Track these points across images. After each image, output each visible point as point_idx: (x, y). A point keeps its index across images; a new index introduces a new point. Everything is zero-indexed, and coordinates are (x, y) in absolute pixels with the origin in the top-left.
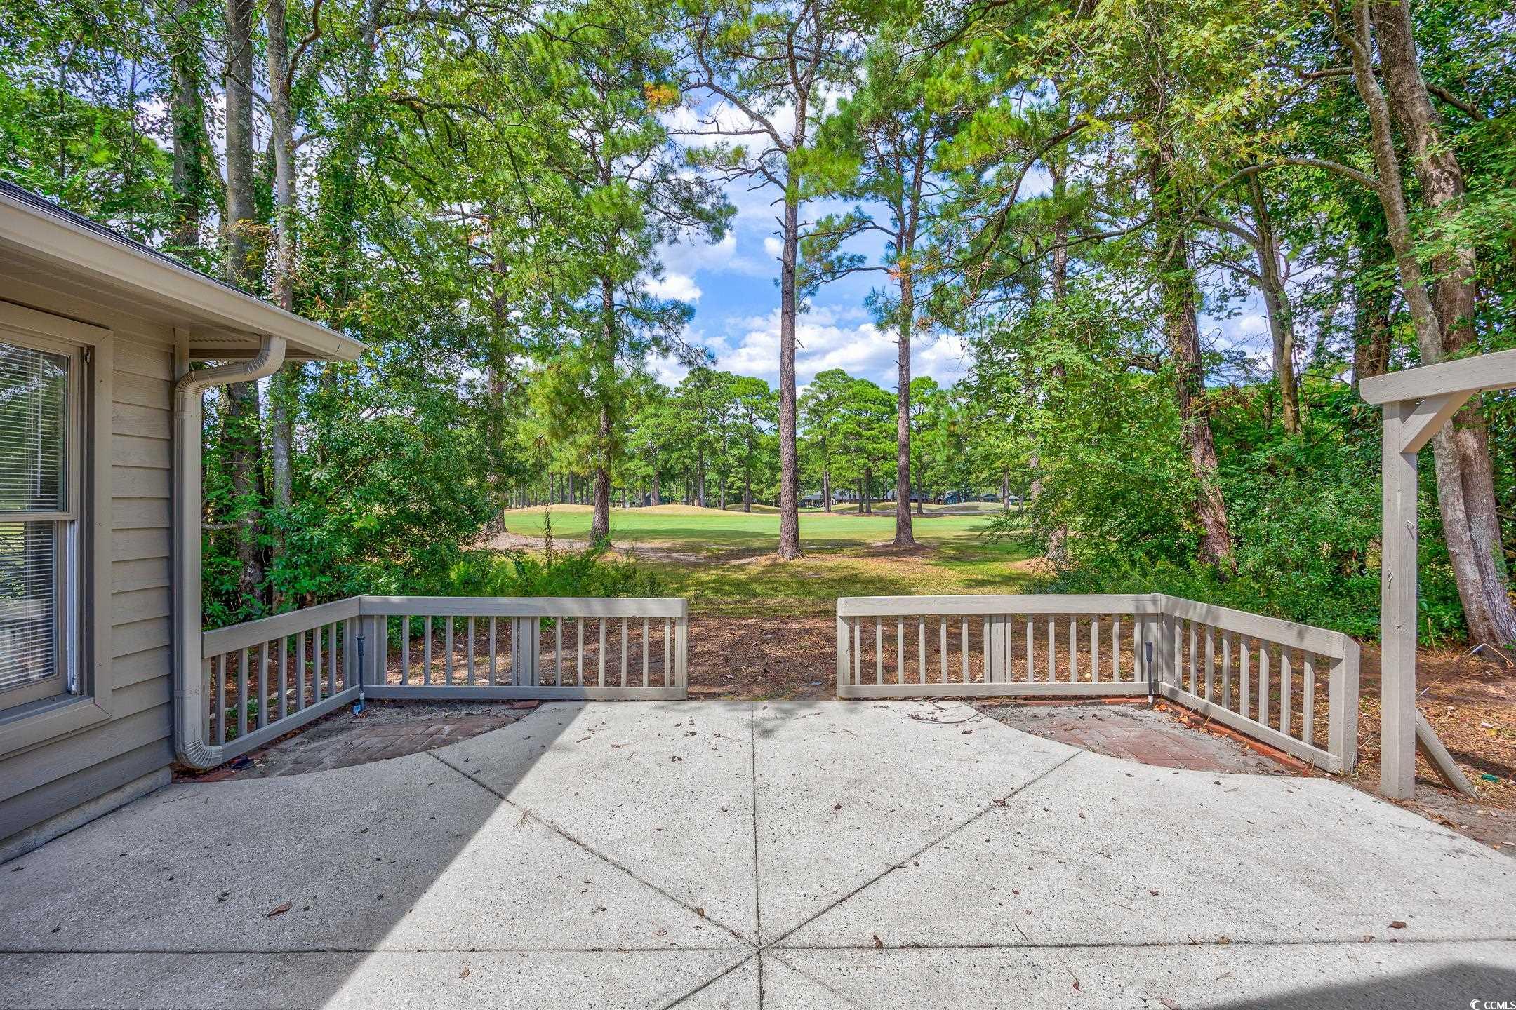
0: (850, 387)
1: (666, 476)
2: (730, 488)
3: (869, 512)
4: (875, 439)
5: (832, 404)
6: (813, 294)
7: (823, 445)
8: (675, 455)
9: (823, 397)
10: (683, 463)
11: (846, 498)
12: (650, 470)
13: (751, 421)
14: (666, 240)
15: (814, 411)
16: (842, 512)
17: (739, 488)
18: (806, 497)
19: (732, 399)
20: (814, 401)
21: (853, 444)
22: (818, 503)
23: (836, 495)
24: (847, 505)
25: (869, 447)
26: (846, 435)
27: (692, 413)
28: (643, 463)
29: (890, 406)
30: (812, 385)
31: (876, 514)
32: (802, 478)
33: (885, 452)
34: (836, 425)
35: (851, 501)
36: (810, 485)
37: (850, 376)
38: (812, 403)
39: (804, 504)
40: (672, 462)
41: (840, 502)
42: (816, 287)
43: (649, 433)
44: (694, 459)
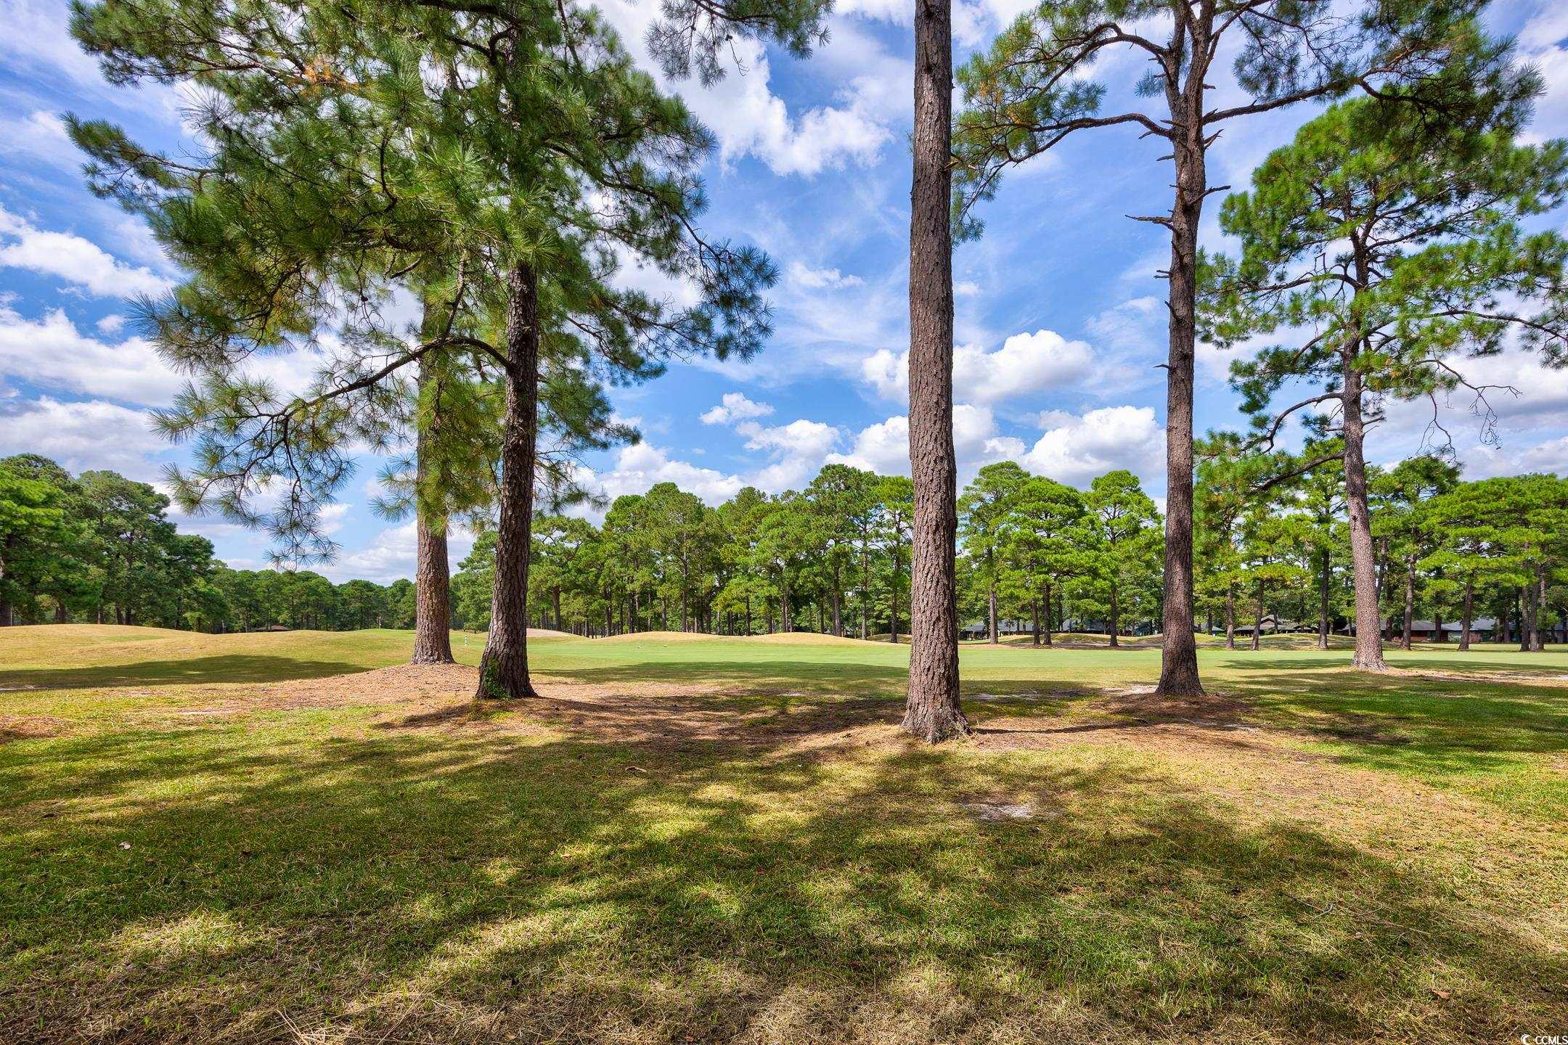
0: (1025, 483)
1: (797, 600)
2: (878, 617)
3: (1048, 643)
4: (1059, 547)
5: (1000, 507)
6: (990, 196)
7: (990, 558)
8: (804, 572)
9: (989, 497)
10: (814, 582)
11: (1014, 629)
12: (774, 591)
13: (899, 531)
14: (695, 71)
15: (978, 515)
16: (1012, 643)
17: (888, 617)
18: (967, 628)
19: (876, 503)
20: (979, 504)
21: (1026, 556)
22: (980, 635)
23: (1002, 626)
24: (1015, 637)
25: (1050, 558)
26: (1020, 542)
27: (824, 520)
28: (766, 582)
29: (1077, 506)
30: (976, 482)
31: (1058, 646)
32: (961, 605)
33: (1071, 564)
34: (1005, 530)
35: (1019, 633)
36: (971, 614)
37: (1025, 470)
38: (976, 506)
39: (965, 635)
40: (800, 581)
41: (1005, 633)
42: (993, 179)
43: (773, 544)
44: (828, 577)
